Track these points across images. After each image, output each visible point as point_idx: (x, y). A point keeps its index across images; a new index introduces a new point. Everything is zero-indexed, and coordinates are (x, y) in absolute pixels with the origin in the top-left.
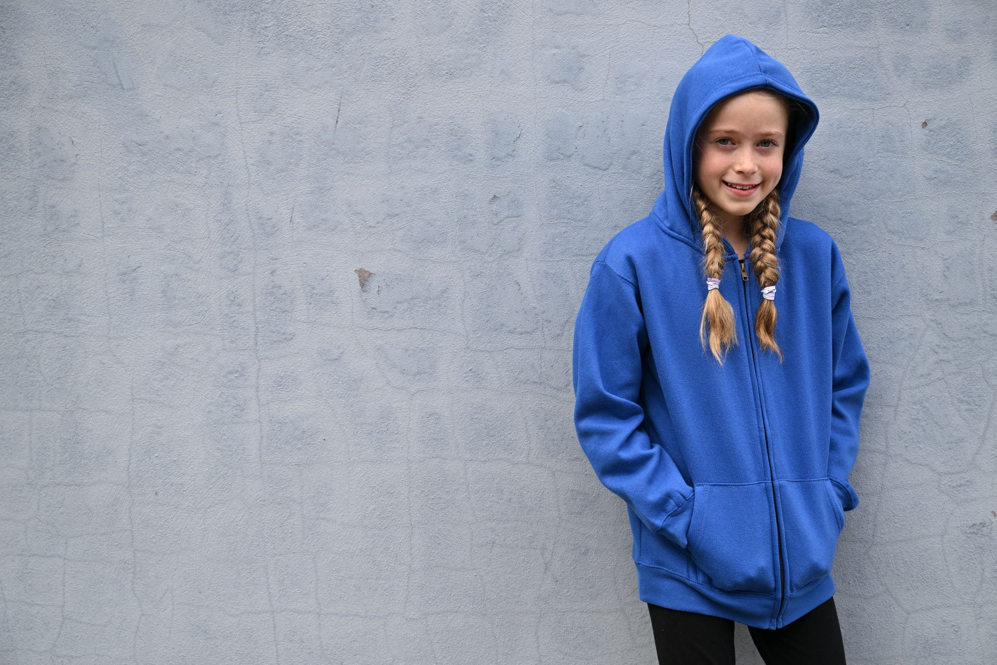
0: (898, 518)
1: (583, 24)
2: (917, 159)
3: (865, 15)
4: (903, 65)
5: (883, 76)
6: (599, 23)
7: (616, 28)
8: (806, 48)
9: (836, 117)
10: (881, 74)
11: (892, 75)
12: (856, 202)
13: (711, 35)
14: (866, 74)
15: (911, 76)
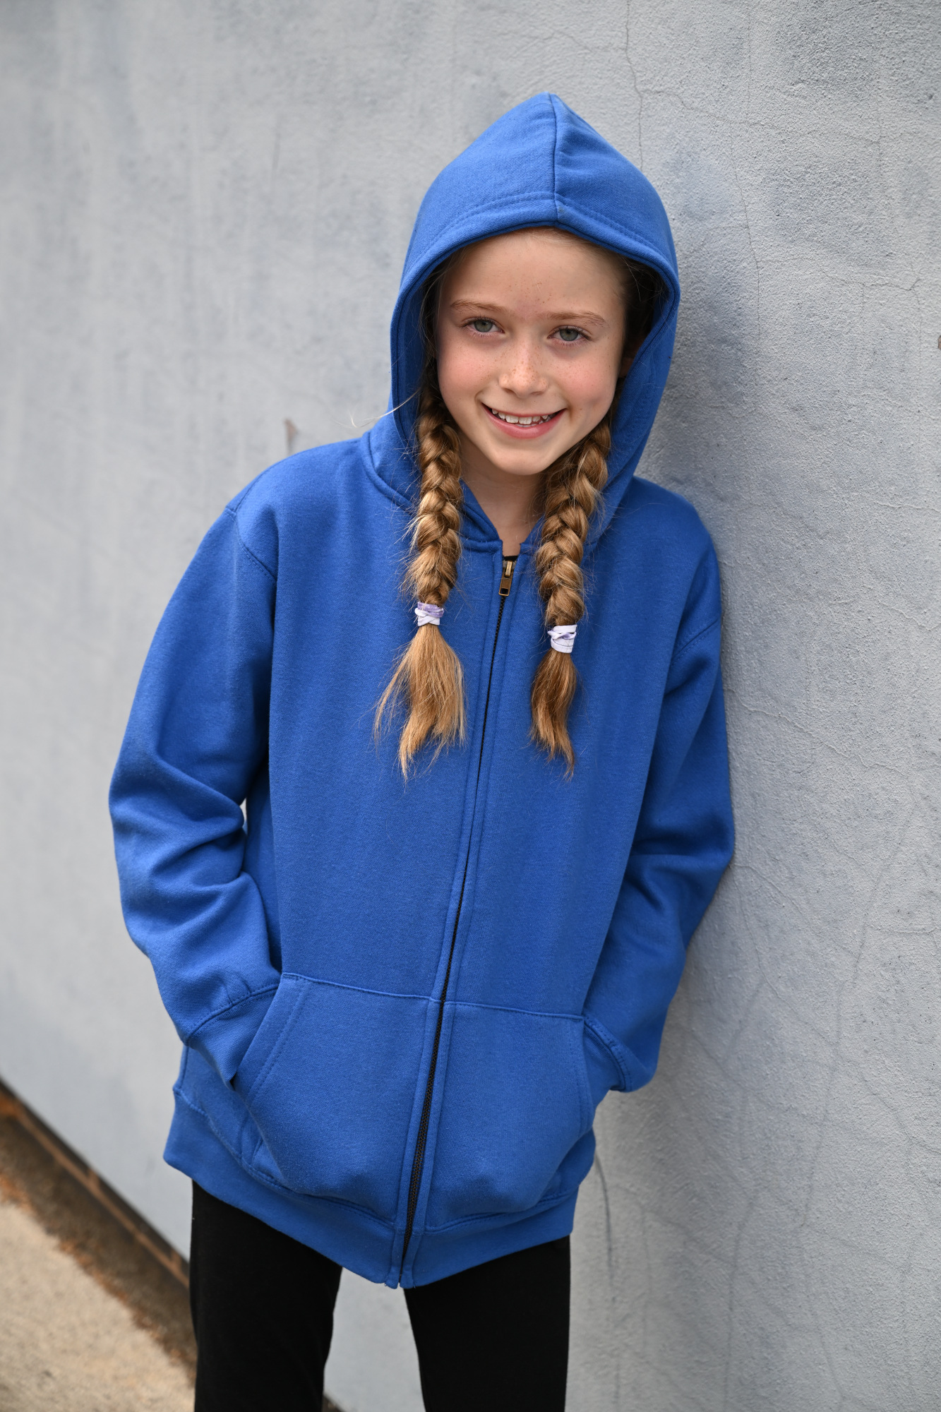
0: (843, 1193)
1: (506, 32)
2: (926, 419)
3: (864, 64)
4: (916, 191)
5: (884, 213)
6: (523, 33)
7: (541, 45)
8: (773, 127)
9: (808, 290)
10: (881, 207)
11: (897, 212)
12: (825, 488)
13: (652, 75)
14: (857, 202)
15: (928, 220)
